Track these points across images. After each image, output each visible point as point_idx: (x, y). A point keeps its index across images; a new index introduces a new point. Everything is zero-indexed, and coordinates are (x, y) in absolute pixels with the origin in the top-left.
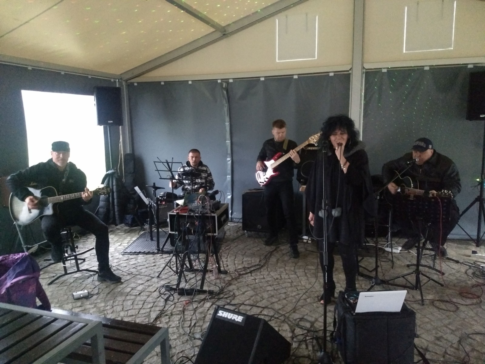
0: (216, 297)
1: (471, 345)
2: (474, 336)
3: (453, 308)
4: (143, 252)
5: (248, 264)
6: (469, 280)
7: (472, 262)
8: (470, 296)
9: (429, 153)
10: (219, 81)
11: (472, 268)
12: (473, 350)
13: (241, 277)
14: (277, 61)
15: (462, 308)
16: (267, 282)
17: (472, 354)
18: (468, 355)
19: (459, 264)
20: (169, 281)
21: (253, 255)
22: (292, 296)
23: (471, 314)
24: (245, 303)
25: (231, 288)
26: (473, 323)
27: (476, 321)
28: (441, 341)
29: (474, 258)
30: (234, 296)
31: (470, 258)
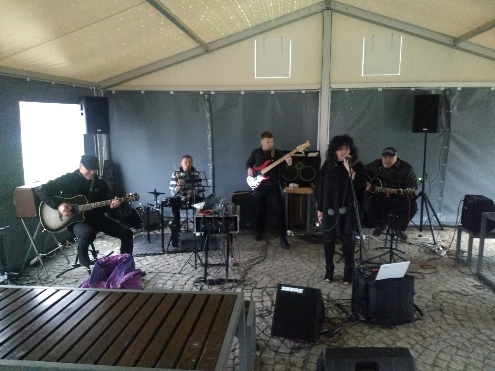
0: (242, 284)
1: (441, 299)
2: (441, 293)
3: (421, 277)
4: (149, 254)
5: (251, 256)
6: (423, 256)
7: (420, 243)
8: (428, 267)
9: (395, 159)
10: (201, 93)
11: (423, 247)
12: (443, 302)
13: (252, 267)
14: (256, 78)
15: (427, 276)
16: (276, 269)
17: (445, 304)
18: (441, 305)
19: (412, 245)
20: (192, 275)
21: (251, 249)
22: (301, 278)
23: (434, 279)
24: (268, 286)
25: (249, 276)
26: (437, 285)
27: (439, 283)
28: (421, 299)
29: (420, 240)
30: (256, 282)
31: (417, 240)
